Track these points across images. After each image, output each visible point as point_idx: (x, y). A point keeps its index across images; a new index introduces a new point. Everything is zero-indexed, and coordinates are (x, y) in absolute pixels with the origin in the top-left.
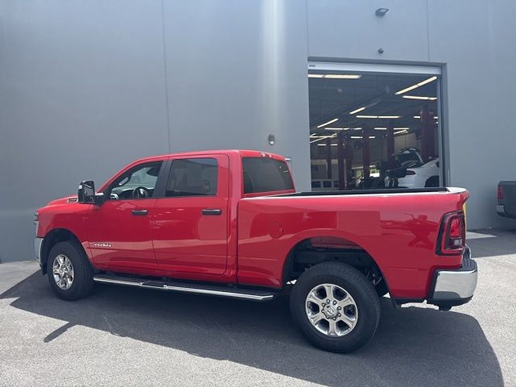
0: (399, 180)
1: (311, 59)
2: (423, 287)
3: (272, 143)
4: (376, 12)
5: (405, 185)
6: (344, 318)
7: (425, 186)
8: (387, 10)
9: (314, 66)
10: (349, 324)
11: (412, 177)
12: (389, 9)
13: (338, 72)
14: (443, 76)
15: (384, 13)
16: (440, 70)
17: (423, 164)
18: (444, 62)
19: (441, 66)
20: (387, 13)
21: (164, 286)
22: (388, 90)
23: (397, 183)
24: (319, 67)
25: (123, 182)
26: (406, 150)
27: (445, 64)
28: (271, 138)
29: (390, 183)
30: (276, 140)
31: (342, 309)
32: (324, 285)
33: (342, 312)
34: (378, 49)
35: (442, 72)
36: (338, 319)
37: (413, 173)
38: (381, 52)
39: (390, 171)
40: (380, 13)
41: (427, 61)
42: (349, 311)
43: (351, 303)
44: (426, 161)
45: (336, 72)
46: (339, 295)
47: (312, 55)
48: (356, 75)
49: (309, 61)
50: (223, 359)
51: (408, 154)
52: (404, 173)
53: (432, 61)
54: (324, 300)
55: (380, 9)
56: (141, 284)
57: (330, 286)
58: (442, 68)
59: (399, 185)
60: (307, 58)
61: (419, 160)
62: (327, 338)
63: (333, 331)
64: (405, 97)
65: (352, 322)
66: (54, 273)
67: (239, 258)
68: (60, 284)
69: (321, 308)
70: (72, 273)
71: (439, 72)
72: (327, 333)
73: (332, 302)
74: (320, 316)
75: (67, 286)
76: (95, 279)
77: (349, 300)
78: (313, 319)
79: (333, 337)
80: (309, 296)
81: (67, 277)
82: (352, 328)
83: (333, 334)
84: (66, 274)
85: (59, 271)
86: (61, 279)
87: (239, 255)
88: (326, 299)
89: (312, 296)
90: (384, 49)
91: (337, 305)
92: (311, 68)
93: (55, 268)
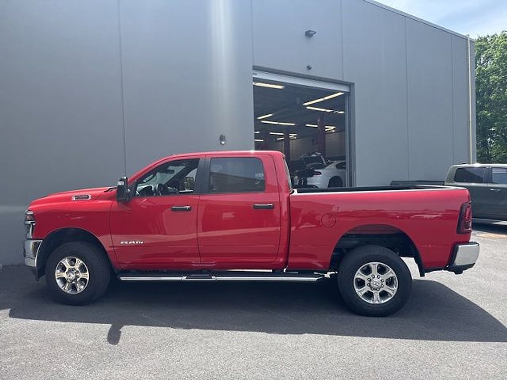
0: (308, 179)
1: (256, 68)
2: (446, 259)
3: (223, 143)
4: (306, 33)
5: (313, 184)
6: (386, 288)
7: (328, 187)
8: (315, 33)
9: (256, 74)
10: (391, 292)
11: (319, 176)
13: (278, 83)
14: (351, 94)
15: (312, 35)
16: (349, 88)
17: (326, 166)
18: (352, 82)
19: (350, 85)
20: (314, 35)
21: (213, 277)
22: (298, 100)
23: (306, 181)
24: (260, 75)
25: (147, 179)
26: (312, 154)
27: (353, 84)
29: (299, 182)
30: (227, 140)
32: (370, 263)
33: (384, 283)
34: (307, 65)
35: (350, 90)
36: (381, 290)
37: (320, 173)
38: (309, 68)
39: (298, 172)
40: (309, 34)
41: (341, 80)
42: (390, 282)
43: (392, 275)
44: (328, 164)
45: (266, 81)
46: (382, 270)
47: (256, 64)
48: (281, 85)
49: (254, 69)
50: (304, 333)
51: (315, 157)
52: (312, 174)
53: (345, 80)
54: (370, 276)
55: (310, 31)
56: (184, 278)
57: (375, 264)
58: (350, 87)
59: (308, 184)
60: (251, 67)
61: (322, 162)
62: (373, 306)
63: (377, 300)
64: (308, 108)
65: (393, 291)
66: (56, 277)
67: (291, 246)
68: (66, 289)
69: (367, 282)
70: (86, 276)
71: (346, 89)
72: (372, 302)
73: (376, 276)
74: (366, 289)
75: (78, 290)
76: (123, 279)
77: (391, 273)
78: (360, 292)
79: (376, 305)
80: (357, 274)
81: (78, 279)
82: (393, 295)
83: (377, 302)
84: (77, 277)
85: (64, 275)
86: (69, 282)
87: (291, 243)
88: (371, 275)
89: (359, 273)
90: (311, 66)
91: (381, 278)
92: (254, 76)
93: (58, 272)
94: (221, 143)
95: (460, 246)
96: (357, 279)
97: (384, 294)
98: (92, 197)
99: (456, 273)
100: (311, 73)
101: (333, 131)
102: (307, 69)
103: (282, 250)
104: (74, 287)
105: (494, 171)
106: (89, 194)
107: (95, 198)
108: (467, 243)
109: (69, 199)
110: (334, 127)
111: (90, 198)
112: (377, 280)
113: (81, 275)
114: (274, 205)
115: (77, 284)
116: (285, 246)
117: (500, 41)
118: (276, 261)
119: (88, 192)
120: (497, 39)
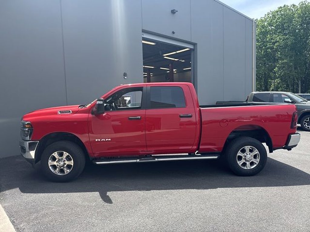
1: (144, 31)
3: (126, 78)
6: (254, 160)
8: (177, 11)
12: (178, 11)
14: (195, 50)
18: (196, 43)
19: (194, 44)
20: (176, 13)
28: (125, 75)
30: (127, 76)
31: (253, 156)
32: (245, 147)
33: (253, 157)
34: (172, 31)
35: (194, 47)
36: (251, 161)
38: (173, 33)
40: (173, 12)
41: (190, 41)
47: (145, 29)
48: (154, 43)
49: (142, 32)
55: (174, 10)
56: (138, 161)
57: (248, 147)
60: (141, 30)
62: (247, 170)
63: (248, 167)
64: (165, 57)
65: (257, 161)
66: (49, 165)
67: (201, 139)
68: (57, 172)
69: (243, 157)
70: (71, 163)
71: (192, 47)
72: (246, 168)
73: (248, 154)
74: (243, 161)
75: (65, 172)
76: (98, 163)
77: (256, 152)
78: (240, 163)
79: (249, 169)
80: (238, 153)
81: (65, 166)
82: (257, 163)
83: (249, 168)
84: (65, 164)
85: (55, 163)
86: (58, 168)
87: (202, 137)
88: (246, 153)
89: (239, 153)
90: (175, 32)
91: (251, 155)
92: (142, 36)
93: (50, 161)
94: (124, 78)
95: (292, 135)
96: (238, 156)
97: (252, 164)
98: (72, 111)
99: (288, 150)
100: (174, 36)
101: (175, 72)
102: (172, 33)
103: (196, 142)
104: (62, 171)
105: (274, 96)
106: (70, 110)
107: (74, 112)
108: (295, 134)
109: (56, 113)
110: (176, 70)
111: (71, 112)
112: (249, 156)
113: (67, 163)
114: (192, 115)
115: (65, 169)
116: (198, 139)
117: (260, 23)
118: (193, 148)
119: (69, 108)
120: (258, 22)
